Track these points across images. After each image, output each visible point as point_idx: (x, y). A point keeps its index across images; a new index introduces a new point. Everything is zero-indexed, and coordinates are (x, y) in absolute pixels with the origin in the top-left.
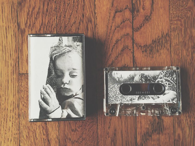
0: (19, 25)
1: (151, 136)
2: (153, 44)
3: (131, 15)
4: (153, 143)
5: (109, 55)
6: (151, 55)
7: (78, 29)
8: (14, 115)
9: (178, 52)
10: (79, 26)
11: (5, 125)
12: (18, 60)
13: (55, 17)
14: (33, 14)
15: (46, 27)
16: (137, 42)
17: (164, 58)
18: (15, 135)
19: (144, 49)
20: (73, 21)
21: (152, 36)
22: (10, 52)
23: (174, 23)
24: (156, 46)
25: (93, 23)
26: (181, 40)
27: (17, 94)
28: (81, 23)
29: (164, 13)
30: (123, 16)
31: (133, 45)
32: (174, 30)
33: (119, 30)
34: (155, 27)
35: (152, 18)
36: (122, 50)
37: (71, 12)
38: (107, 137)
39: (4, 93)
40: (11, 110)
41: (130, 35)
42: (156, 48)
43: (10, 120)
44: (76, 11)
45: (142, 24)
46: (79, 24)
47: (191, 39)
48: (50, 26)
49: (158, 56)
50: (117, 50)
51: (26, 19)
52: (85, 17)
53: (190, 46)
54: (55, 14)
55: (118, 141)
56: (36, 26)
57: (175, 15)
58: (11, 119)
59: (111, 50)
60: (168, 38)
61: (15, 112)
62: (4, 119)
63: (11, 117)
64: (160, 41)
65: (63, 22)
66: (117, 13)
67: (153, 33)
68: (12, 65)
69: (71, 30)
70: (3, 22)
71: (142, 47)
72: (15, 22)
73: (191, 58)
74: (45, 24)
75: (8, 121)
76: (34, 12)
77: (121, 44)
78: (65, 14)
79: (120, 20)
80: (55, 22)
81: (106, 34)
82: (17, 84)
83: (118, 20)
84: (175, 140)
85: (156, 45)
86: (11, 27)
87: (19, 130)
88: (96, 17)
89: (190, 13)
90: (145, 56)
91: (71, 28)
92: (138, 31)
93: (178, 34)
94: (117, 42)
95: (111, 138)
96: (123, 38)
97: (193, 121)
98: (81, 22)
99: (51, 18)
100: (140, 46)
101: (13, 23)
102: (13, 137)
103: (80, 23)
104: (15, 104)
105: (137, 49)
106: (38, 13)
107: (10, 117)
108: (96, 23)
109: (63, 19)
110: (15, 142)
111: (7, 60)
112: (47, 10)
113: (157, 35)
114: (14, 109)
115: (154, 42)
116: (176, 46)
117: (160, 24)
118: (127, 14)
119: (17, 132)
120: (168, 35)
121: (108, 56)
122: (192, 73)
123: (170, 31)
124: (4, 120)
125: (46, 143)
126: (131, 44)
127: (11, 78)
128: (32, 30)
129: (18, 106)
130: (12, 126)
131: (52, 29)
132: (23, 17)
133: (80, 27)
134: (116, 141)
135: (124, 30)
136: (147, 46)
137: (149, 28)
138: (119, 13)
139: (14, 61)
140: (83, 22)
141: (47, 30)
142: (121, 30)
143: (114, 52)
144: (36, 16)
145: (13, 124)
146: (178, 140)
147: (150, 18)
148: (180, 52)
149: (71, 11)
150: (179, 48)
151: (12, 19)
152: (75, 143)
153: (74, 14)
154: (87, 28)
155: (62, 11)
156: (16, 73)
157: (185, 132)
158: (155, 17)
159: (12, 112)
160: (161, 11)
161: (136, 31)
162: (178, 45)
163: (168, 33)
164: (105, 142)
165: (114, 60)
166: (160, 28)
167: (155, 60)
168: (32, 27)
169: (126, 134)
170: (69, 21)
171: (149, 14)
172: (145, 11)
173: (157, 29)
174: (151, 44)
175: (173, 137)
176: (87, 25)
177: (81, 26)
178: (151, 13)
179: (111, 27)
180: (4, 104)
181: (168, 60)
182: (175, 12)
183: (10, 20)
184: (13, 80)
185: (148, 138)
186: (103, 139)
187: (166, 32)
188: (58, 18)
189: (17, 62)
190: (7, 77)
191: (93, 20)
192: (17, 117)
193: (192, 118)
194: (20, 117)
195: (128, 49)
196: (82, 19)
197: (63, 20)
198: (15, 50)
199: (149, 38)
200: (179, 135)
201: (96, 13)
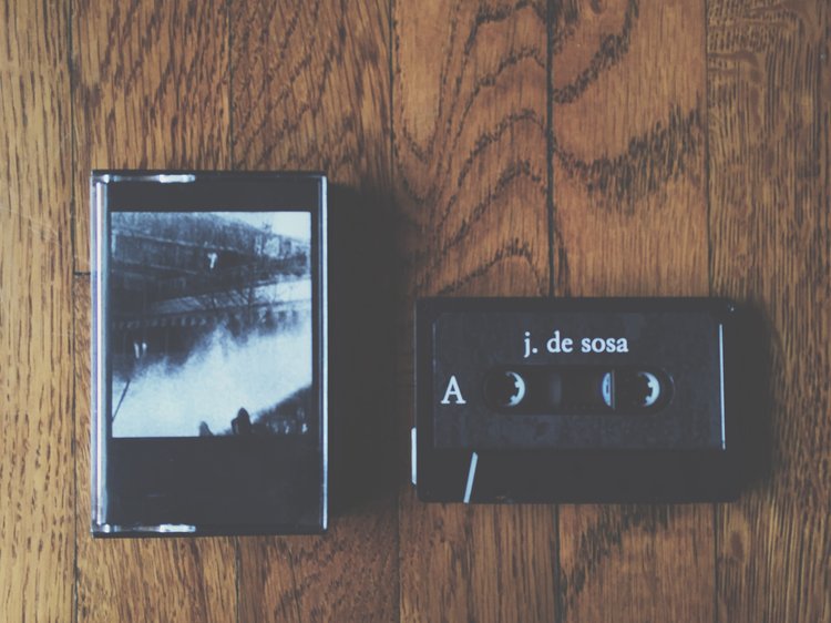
0: (74, 70)
1: (617, 540)
2: (634, 157)
3: (541, 32)
4: (625, 568)
5: (447, 199)
6: (624, 204)
7: (322, 88)
8: (53, 441)
9: (738, 191)
10: (325, 78)
11: (16, 483)
12: (69, 216)
13: (226, 40)
14: (134, 25)
15: (189, 80)
16: (565, 147)
17: (678, 215)
18: (55, 523)
19: (597, 176)
20: (298, 55)
21: (630, 122)
22: (40, 182)
23: (723, 68)
24: (645, 166)
25: (382, 66)
26: (752, 139)
27: (65, 354)
28: (334, 64)
29: (683, 26)
30: (508, 37)
31: (549, 159)
32: (725, 97)
33: (492, 95)
34: (645, 86)
35: (632, 48)
36: (504, 181)
37: (289, 17)
38: (437, 541)
39: (11, 352)
40: (40, 423)
41: (538, 117)
42: (644, 174)
43: (37, 463)
44: (311, 14)
45: (591, 73)
46: (325, 70)
47: (797, 136)
48: (205, 75)
49: (652, 208)
50: (480, 179)
51: (105, 43)
52: (348, 39)
53: (792, 165)
54: (225, 25)
55: (480, 557)
56: (145, 74)
57: (729, 34)
58: (42, 459)
59: (455, 181)
60: (695, 132)
61: (57, 432)
62: (14, 457)
63: (41, 452)
64: (665, 142)
65: (259, 58)
66: (485, 26)
67: (635, 111)
68: (47, 238)
69: (291, 95)
70: (10, 58)
71: (585, 168)
72: (61, 58)
73: (791, 217)
74: (181, 66)
75: (30, 465)
76: (136, 15)
77: (499, 156)
78: (268, 24)
79: (495, 53)
80: (226, 60)
81: (437, 113)
82: (67, 316)
83: (489, 52)
84: (718, 560)
85: (645, 160)
86: (41, 78)
87: (72, 504)
88: (398, 38)
89: (793, 27)
90: (600, 204)
91: (289, 84)
92: (571, 102)
93: (740, 114)
94: (480, 149)
95: (452, 543)
96: (508, 129)
97: (798, 483)
98: (332, 58)
99: (208, 42)
100: (578, 165)
101: (52, 62)
102: (49, 532)
103: (327, 64)
104: (56, 399)
105: (564, 176)
106: (155, 20)
107: (38, 452)
108: (394, 65)
109: (257, 45)
110: (55, 556)
111: (25, 215)
112: (192, 10)
113: (652, 116)
114: (52, 415)
115: (637, 146)
116: (732, 166)
117: (663, 73)
118: (528, 27)
119: (66, 512)
120: (698, 119)
121: (445, 205)
122: (796, 279)
123: (708, 102)
124: (14, 463)
125: (186, 559)
126: (542, 157)
127: (43, 291)
128: (127, 92)
129: (71, 403)
130: (46, 488)
131: (210, 87)
132: (91, 36)
133: (327, 80)
134: (473, 556)
135: (512, 97)
136: (606, 162)
137: (620, 90)
138: (492, 23)
139: (53, 222)
140: (340, 59)
141: (193, 90)
142: (499, 97)
143: (468, 187)
144: (144, 34)
145: (48, 478)
146: (732, 561)
147: (623, 43)
148: (749, 189)
149: (293, 15)
150: (742, 174)
151: (47, 45)
152: (304, 560)
153: (304, 25)
154: (356, 84)
155: (252, 11)
156: (62, 269)
157: (765, 527)
158: (643, 42)
159: (45, 429)
160: (672, 15)
161: (563, 102)
162: (739, 160)
163: (698, 110)
164: (428, 560)
165: (467, 220)
166: (665, 88)
167: (639, 222)
168: (127, 77)
169: (514, 528)
170: (283, 56)
171: (618, 31)
172: (602, 17)
173: (653, 94)
174: (626, 157)
175: (712, 546)
176: (357, 74)
177: (332, 76)
178: (628, 24)
179: (459, 81)
180: (11, 398)
181: (694, 224)
182: (728, 23)
183: (39, 49)
184: (48, 300)
185: (606, 546)
186: (417, 549)
187: (687, 104)
188: (236, 41)
189: (66, 223)
190: (26, 286)
191: (383, 51)
192: (65, 450)
193: (796, 469)
194: (79, 452)
195: (529, 178)
196: (336, 45)
197: (260, 49)
198: (58, 174)
199: (619, 130)
200: (736, 539)
201: (395, 23)
